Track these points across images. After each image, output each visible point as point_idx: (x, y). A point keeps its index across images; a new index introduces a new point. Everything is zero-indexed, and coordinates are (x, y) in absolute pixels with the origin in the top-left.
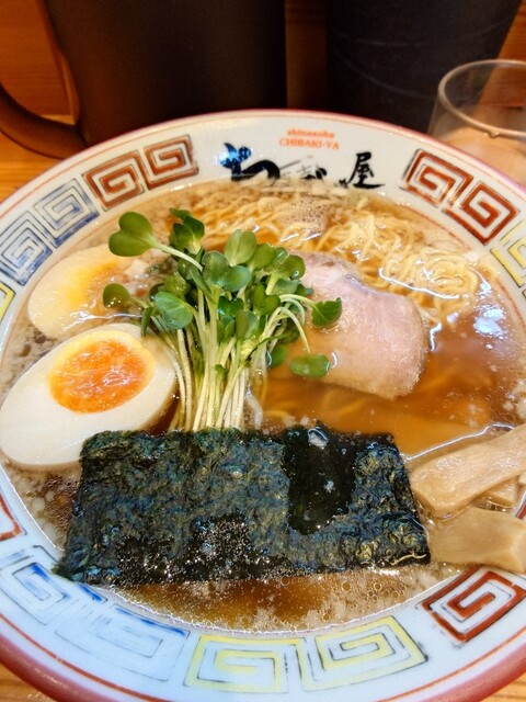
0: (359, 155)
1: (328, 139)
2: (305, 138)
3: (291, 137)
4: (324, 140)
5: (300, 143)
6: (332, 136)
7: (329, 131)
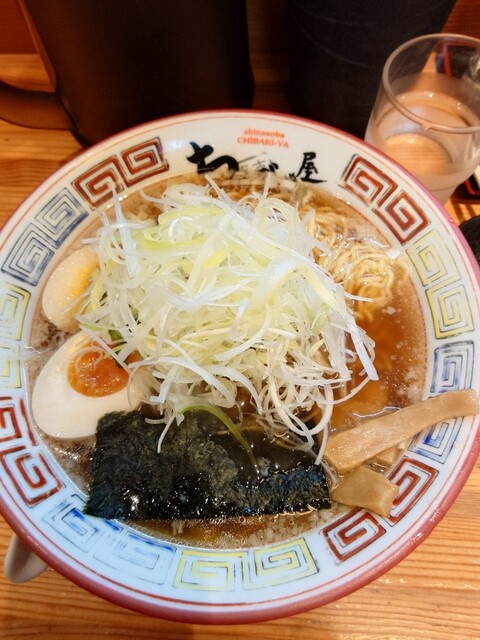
0: (306, 154)
1: (279, 139)
2: (260, 137)
3: (247, 136)
4: (276, 139)
5: (256, 141)
6: (283, 136)
7: (280, 132)
